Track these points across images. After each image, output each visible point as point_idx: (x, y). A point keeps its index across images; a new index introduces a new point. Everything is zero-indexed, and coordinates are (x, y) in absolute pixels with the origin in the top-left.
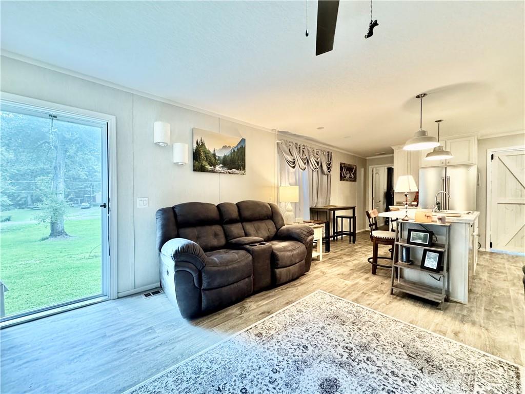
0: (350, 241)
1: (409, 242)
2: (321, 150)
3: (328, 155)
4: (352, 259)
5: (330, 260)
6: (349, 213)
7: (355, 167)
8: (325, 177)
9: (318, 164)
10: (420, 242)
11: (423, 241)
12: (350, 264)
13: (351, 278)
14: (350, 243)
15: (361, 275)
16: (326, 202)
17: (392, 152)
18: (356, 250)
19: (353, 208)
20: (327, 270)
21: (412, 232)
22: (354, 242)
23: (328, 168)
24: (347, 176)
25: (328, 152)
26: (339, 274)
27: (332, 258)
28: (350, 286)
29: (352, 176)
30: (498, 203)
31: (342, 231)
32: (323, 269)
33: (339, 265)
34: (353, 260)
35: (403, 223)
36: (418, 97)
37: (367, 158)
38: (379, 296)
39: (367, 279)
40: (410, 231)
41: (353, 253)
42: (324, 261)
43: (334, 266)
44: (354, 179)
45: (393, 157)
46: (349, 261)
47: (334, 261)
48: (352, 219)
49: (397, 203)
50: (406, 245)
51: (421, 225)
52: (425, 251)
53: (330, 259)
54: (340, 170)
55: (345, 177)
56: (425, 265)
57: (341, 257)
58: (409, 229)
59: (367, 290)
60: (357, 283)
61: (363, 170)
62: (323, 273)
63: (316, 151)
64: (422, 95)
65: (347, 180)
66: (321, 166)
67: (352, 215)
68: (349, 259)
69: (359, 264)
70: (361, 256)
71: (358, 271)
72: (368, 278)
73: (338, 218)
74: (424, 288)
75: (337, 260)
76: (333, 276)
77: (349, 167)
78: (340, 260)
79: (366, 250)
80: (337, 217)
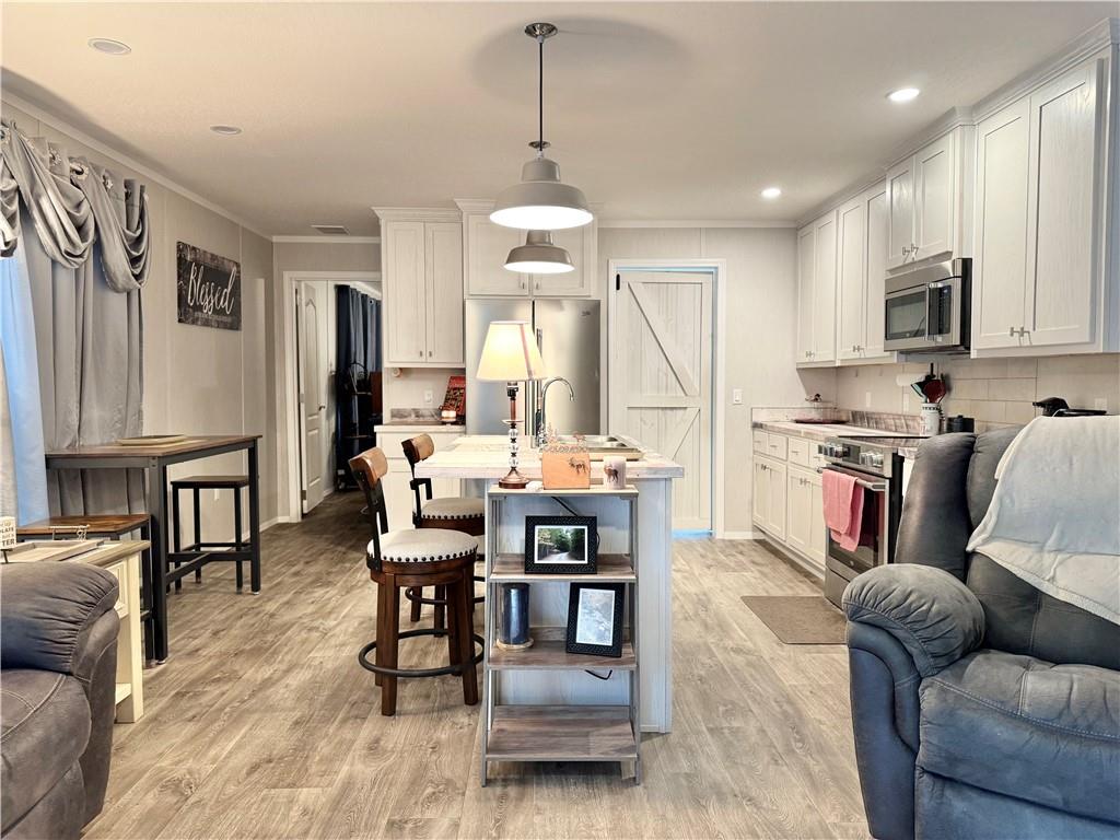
0: (240, 585)
1: (529, 566)
2: (96, 169)
3: (128, 196)
4: (278, 666)
5: (184, 703)
6: (233, 465)
7: (234, 269)
8: (117, 302)
9: (80, 228)
10: (561, 558)
11: (573, 557)
12: (281, 693)
13: (313, 769)
14: (239, 593)
15: (347, 733)
16: (124, 421)
17: (374, 228)
18: (278, 621)
19: (251, 446)
20: (190, 763)
21: (537, 528)
22: (256, 587)
23: (134, 261)
24: (208, 305)
25: (128, 184)
26: (254, 768)
27: (193, 683)
28: (324, 813)
29: (224, 304)
30: (629, 408)
31: (198, 545)
32: (165, 763)
33: (237, 719)
34: (288, 671)
35: (505, 496)
36: (530, 30)
37: (275, 239)
38: (453, 813)
39: (374, 748)
40: (531, 522)
41: (270, 638)
42: (154, 719)
43: (216, 726)
44: (231, 320)
45: (378, 247)
46: (267, 683)
47: (204, 700)
48: (245, 491)
49: (393, 416)
50: (521, 578)
51: (557, 499)
52: (575, 589)
53: (180, 695)
54: (179, 276)
55: (200, 308)
56: (578, 641)
57: (226, 669)
58: (528, 518)
59: (400, 806)
60: (348, 785)
61: (261, 283)
62: (176, 787)
63: (68, 165)
64: (542, 25)
65: (207, 323)
66: (98, 246)
67: (245, 472)
68: (266, 672)
69: (314, 685)
70: (303, 642)
71: (327, 720)
72: (377, 741)
73: (181, 491)
74: (570, 717)
75: (213, 691)
76: (231, 789)
77: (213, 265)
78: (232, 690)
79: (311, 609)
80: (177, 485)
